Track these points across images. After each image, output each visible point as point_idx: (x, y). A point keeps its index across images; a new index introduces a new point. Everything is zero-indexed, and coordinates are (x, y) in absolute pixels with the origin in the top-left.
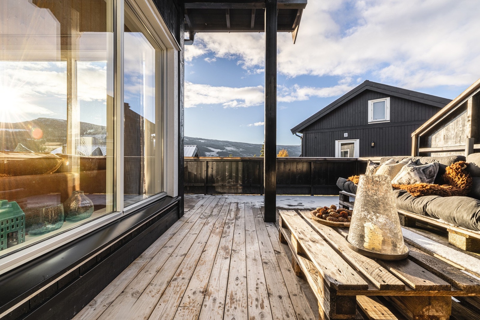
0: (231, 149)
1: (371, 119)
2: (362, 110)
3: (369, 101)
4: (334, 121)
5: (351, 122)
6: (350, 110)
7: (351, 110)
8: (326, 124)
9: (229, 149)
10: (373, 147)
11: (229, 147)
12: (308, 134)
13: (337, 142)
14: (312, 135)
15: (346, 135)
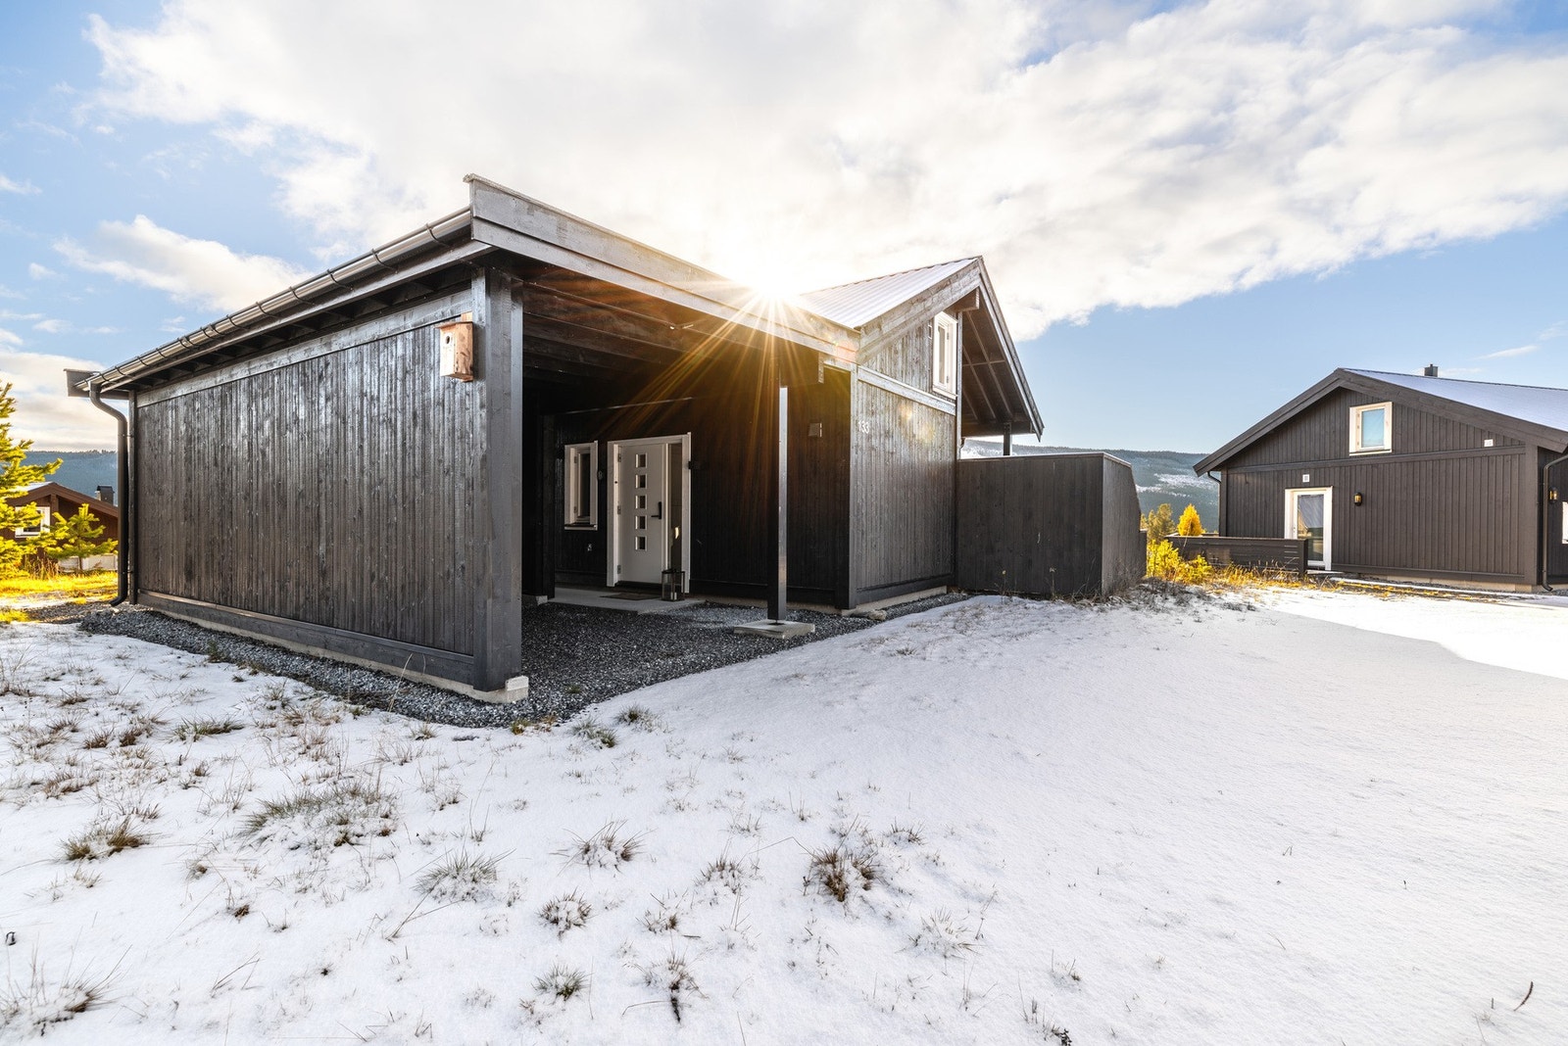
0: (1185, 480)
1: (1354, 447)
2: (1338, 426)
3: (1351, 409)
4: (1283, 449)
5: (1317, 452)
6: (1316, 426)
7: (1317, 428)
8: (1267, 454)
9: (1173, 480)
10: (1359, 504)
11: (1175, 474)
12: (1231, 476)
13: (1288, 492)
14: (1239, 478)
15: (1306, 478)
